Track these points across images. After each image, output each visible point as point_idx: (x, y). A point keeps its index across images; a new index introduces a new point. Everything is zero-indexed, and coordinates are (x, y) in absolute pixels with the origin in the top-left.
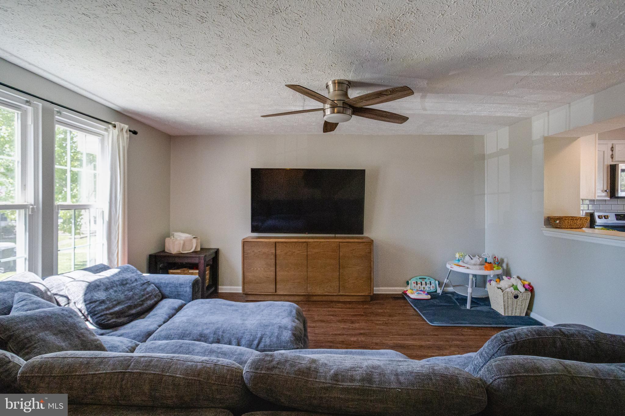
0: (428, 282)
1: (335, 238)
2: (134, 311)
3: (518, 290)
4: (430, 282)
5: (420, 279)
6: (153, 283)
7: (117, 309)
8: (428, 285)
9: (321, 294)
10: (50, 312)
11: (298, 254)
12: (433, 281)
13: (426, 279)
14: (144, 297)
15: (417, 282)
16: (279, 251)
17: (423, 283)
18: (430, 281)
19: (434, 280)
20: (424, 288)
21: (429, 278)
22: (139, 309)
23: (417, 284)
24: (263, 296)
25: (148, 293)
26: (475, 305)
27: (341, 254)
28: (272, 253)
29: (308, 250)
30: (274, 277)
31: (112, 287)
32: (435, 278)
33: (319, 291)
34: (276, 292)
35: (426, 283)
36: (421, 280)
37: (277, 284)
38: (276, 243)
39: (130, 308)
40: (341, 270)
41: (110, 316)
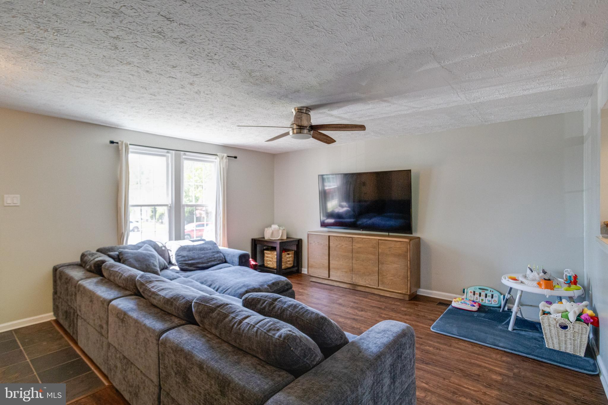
0: (489, 294)
1: (389, 236)
2: (200, 265)
3: (569, 320)
4: (492, 295)
5: (479, 289)
6: (222, 253)
7: (190, 262)
8: (489, 298)
9: (365, 285)
10: (149, 254)
11: (345, 247)
12: (496, 294)
13: (488, 290)
14: (211, 260)
15: (474, 292)
16: (332, 243)
17: (483, 294)
18: (492, 293)
19: (499, 294)
20: (482, 300)
21: (492, 290)
22: (205, 265)
23: (474, 294)
24: (322, 279)
25: (214, 258)
26: (517, 328)
27: (380, 251)
28: (327, 244)
29: (353, 245)
30: (328, 265)
31: (192, 251)
32: (501, 292)
33: (362, 283)
34: (329, 277)
35: (486, 295)
36: (480, 291)
37: (331, 271)
38: (329, 236)
39: (198, 263)
40: (380, 266)
41: (185, 265)
